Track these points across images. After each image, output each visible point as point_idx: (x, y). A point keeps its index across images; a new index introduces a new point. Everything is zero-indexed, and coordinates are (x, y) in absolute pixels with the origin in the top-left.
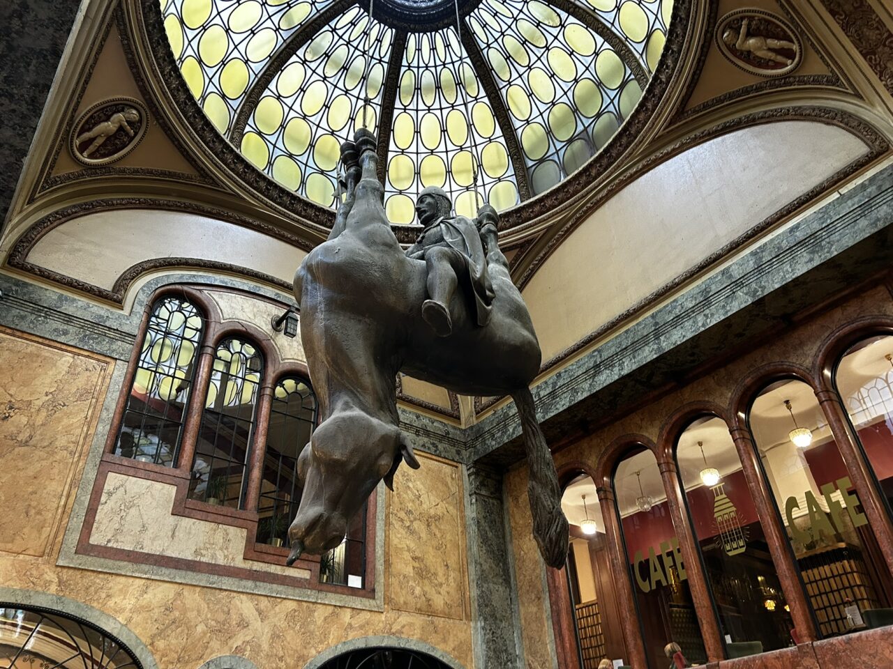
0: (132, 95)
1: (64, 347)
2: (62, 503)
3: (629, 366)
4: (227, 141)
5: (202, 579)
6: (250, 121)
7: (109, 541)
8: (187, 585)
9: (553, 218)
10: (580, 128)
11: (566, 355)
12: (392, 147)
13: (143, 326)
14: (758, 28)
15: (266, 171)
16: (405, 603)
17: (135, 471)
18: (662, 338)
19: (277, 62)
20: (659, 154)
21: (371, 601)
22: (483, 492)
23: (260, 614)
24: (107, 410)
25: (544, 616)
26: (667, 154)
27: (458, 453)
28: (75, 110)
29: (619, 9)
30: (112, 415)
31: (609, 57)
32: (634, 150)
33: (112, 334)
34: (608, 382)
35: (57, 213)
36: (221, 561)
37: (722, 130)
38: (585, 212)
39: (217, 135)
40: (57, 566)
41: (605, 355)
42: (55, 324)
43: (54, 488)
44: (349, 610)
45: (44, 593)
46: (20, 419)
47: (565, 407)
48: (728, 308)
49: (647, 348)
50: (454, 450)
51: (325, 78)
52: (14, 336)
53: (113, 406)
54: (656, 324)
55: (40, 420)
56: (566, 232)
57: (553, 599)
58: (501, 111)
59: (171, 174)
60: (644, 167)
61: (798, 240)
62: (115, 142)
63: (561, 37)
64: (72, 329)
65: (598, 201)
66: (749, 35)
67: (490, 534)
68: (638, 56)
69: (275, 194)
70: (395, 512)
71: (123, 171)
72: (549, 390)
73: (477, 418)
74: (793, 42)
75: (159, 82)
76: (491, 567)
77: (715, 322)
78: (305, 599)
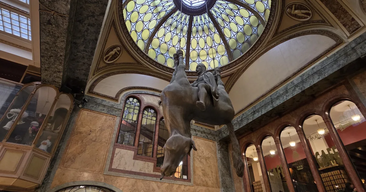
0: (118, 43)
1: (103, 114)
2: (104, 157)
3: (264, 112)
4: (144, 52)
5: (142, 177)
6: (150, 46)
7: (117, 167)
8: (138, 179)
9: (240, 66)
10: (246, 39)
11: (245, 108)
12: (191, 48)
13: (124, 106)
14: (298, 7)
15: (155, 60)
16: (200, 183)
17: (123, 147)
18: (273, 103)
19: (157, 28)
20: (270, 46)
21: (190, 183)
22: (222, 150)
23: (158, 187)
24: (115, 131)
25: (242, 187)
26: (273, 46)
27: (214, 138)
28: (104, 49)
29: (255, 3)
30: (116, 132)
31: (253, 18)
32: (262, 45)
33: (115, 109)
34: (258, 116)
35: (100, 77)
36: (147, 172)
37: (289, 38)
38: (249, 64)
39: (141, 51)
40: (104, 175)
41: (256, 108)
42: (101, 108)
43: (102, 153)
44: (183, 186)
45: (101, 182)
46: (93, 135)
47: (245, 124)
48: (293, 94)
49: (269, 106)
50: (213, 137)
51: (171, 31)
52: (91, 112)
53: (117, 130)
54: (272, 99)
55: (98, 135)
56: (244, 70)
57: (244, 182)
58: (222, 35)
59: (130, 63)
60: (266, 50)
61: (314, 72)
62: (115, 56)
63: (238, 13)
64: (105, 109)
65: (252, 61)
66: (295, 9)
67: (225, 162)
68: (262, 17)
69: (158, 66)
70: (196, 156)
71: (117, 64)
72: (241, 119)
73: (220, 127)
74: (309, 11)
75: (125, 39)
76: (225, 172)
77: (290, 98)
78: (171, 183)
